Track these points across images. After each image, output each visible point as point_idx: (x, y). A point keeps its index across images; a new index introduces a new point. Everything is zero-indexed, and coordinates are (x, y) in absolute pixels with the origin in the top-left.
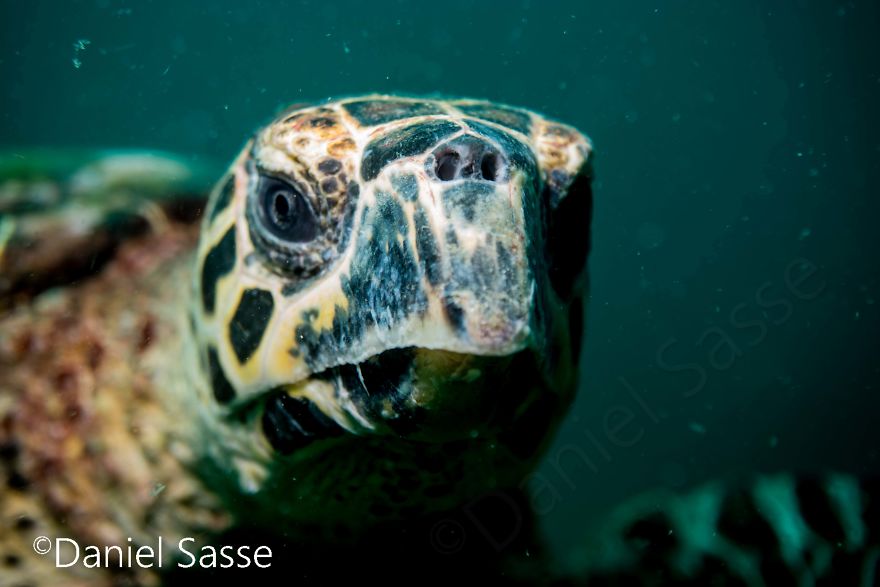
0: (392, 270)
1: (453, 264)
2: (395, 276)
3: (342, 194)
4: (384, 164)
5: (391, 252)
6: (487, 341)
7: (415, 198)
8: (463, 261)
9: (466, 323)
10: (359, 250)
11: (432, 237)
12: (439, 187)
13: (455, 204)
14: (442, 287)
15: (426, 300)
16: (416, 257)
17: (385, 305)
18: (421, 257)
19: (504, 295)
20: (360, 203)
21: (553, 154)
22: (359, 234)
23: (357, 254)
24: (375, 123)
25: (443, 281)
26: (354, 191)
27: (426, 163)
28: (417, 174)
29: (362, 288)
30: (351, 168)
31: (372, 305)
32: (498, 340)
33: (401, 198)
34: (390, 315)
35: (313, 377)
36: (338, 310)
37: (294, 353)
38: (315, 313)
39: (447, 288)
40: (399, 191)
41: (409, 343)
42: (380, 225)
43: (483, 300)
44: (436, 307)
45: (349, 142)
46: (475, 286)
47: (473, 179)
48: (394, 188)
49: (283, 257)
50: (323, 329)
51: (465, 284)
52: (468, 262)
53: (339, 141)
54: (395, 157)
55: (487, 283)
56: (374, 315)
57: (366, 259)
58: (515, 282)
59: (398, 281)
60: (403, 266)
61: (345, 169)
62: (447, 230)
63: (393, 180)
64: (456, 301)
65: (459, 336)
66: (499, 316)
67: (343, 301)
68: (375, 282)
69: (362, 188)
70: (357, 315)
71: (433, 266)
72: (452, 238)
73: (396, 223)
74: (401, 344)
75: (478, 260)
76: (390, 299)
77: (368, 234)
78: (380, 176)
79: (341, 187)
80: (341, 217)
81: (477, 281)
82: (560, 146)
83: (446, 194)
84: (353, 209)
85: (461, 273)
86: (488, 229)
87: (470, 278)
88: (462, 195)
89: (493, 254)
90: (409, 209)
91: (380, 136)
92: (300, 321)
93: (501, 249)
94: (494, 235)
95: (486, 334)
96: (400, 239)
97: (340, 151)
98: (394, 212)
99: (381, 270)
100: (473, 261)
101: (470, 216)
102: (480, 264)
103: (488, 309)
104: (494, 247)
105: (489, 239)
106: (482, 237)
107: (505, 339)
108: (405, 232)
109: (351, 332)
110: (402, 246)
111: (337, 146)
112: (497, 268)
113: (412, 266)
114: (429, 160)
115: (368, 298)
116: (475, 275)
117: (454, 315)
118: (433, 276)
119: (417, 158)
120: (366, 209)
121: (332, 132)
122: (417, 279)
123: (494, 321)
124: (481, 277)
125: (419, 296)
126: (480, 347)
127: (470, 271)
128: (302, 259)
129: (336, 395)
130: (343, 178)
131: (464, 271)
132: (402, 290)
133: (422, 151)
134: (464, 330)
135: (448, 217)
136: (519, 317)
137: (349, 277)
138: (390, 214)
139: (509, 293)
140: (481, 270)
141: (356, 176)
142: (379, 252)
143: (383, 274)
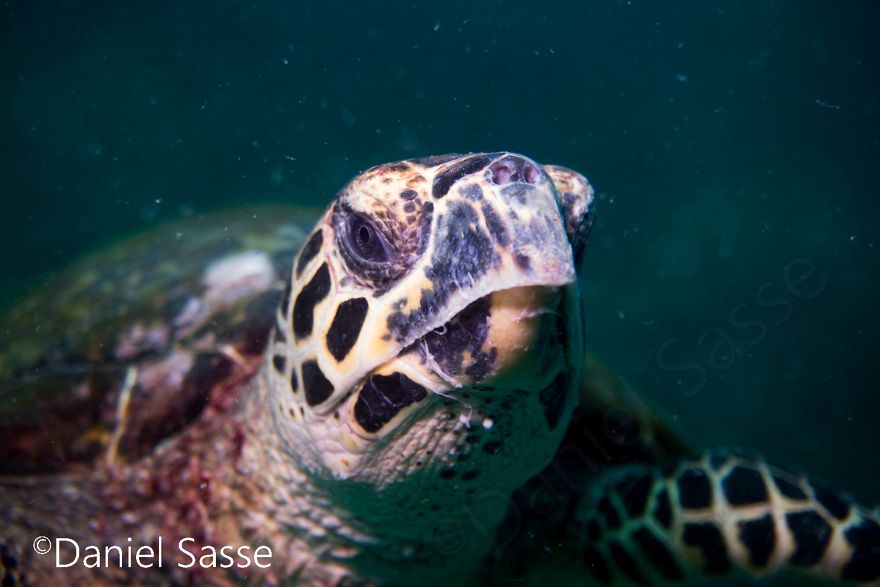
0: (469, 247)
1: (516, 231)
2: (471, 250)
3: (419, 213)
4: (452, 183)
5: (466, 236)
6: (548, 274)
7: (481, 197)
8: (524, 227)
9: (532, 265)
10: (437, 246)
11: (499, 217)
12: (497, 188)
13: (511, 196)
14: (511, 246)
15: (499, 258)
16: (488, 233)
17: (466, 272)
18: (491, 232)
19: (555, 247)
20: (435, 215)
21: (563, 182)
22: (437, 235)
23: (436, 250)
24: (437, 165)
25: (511, 242)
26: (429, 207)
27: (485, 175)
28: (479, 183)
29: (444, 269)
30: (425, 193)
31: (454, 276)
32: (555, 274)
33: (469, 201)
34: (471, 277)
35: (404, 352)
36: (424, 292)
37: (387, 338)
38: (404, 301)
39: (514, 246)
40: (467, 197)
41: (488, 291)
42: (454, 222)
43: (542, 250)
44: (508, 260)
45: (420, 178)
46: (535, 242)
47: (520, 182)
48: (462, 196)
49: (374, 272)
50: (412, 311)
51: (527, 241)
52: (527, 228)
53: (413, 178)
54: (461, 177)
55: (543, 239)
56: (457, 283)
57: (445, 249)
58: (560, 240)
59: (475, 253)
60: (478, 242)
61: (420, 196)
62: (509, 211)
63: (461, 191)
64: (523, 253)
65: (528, 275)
66: (554, 259)
67: (429, 285)
68: (455, 260)
69: (435, 205)
70: (442, 288)
71: (502, 234)
72: (513, 215)
73: (468, 217)
74: (482, 294)
75: (533, 225)
76: (469, 267)
77: (444, 232)
78: (449, 193)
79: (418, 208)
80: (419, 230)
81: (536, 238)
82: (566, 178)
83: (504, 191)
84: (429, 221)
85: (523, 235)
86: (537, 208)
87: (531, 237)
88: (515, 191)
89: (543, 222)
90: (477, 206)
91: (445, 169)
92: (392, 312)
93: (548, 220)
94: (542, 212)
95: (547, 270)
96: (473, 226)
97: (415, 184)
98: (466, 211)
99: (460, 251)
100: (530, 227)
101: (523, 201)
102: (536, 228)
103: (546, 254)
104: (543, 218)
105: (539, 213)
106: (534, 212)
107: (560, 273)
108: (477, 220)
109: (438, 301)
110: (475, 229)
111: (411, 181)
112: (548, 230)
113: (487, 240)
114: (487, 173)
115: (450, 273)
116: (534, 235)
117: (523, 262)
118: (503, 242)
119: (477, 173)
120: (441, 217)
121: (407, 173)
122: (490, 247)
123: (551, 262)
124: (538, 236)
125: (494, 256)
126: (544, 279)
127: (530, 233)
128: (387, 271)
129: (424, 362)
130: (419, 202)
131: (526, 233)
132: (480, 257)
133: (481, 168)
134: (531, 269)
135: (508, 204)
136: (566, 261)
137: (431, 266)
138: (462, 213)
139: (558, 245)
140: (538, 232)
141: (430, 198)
142: (457, 240)
143: (461, 253)
